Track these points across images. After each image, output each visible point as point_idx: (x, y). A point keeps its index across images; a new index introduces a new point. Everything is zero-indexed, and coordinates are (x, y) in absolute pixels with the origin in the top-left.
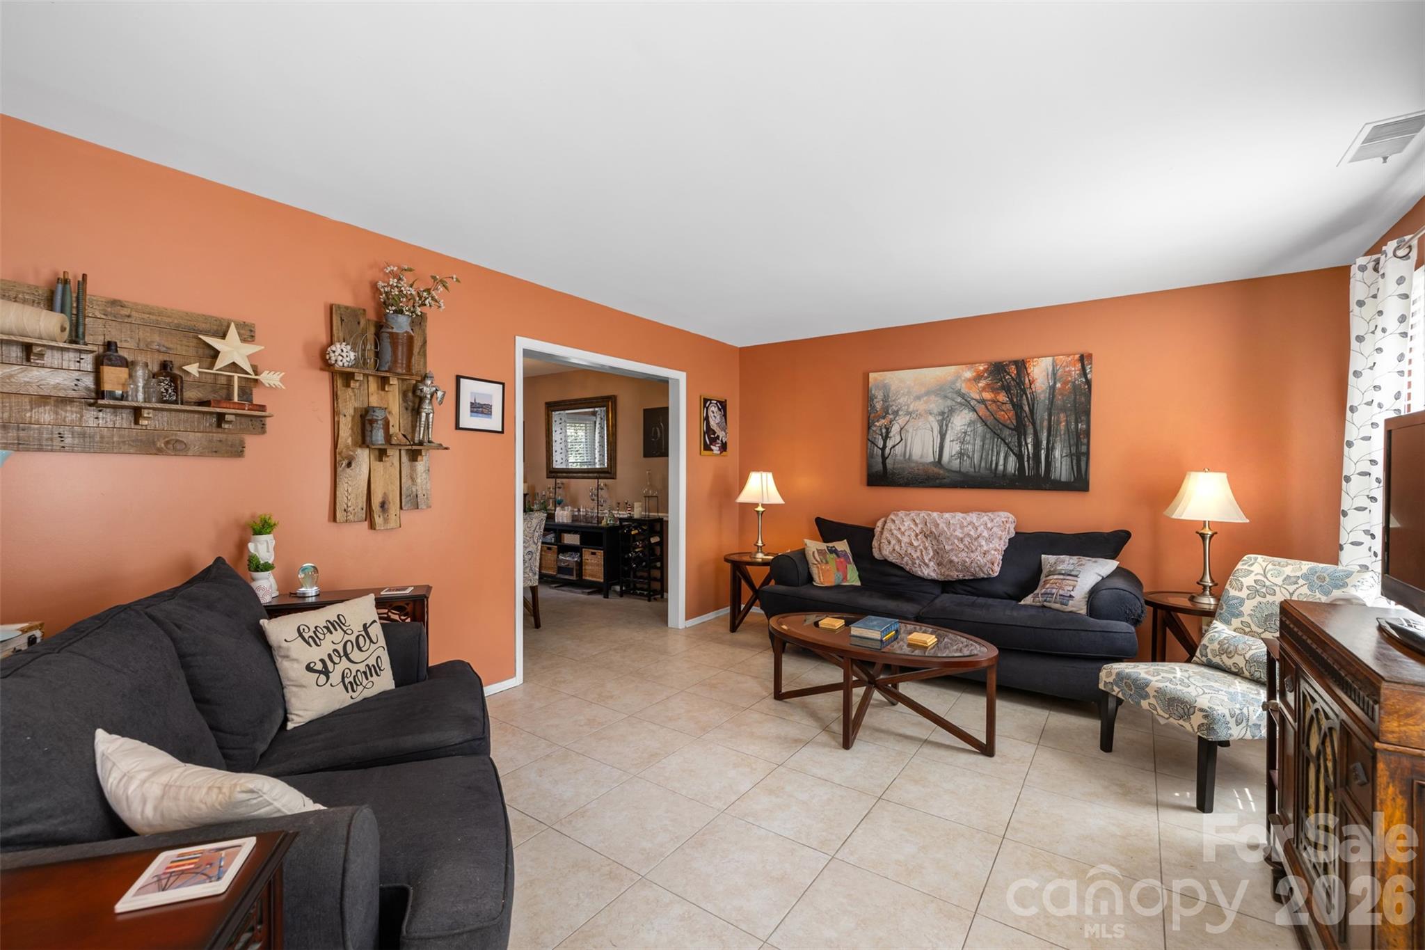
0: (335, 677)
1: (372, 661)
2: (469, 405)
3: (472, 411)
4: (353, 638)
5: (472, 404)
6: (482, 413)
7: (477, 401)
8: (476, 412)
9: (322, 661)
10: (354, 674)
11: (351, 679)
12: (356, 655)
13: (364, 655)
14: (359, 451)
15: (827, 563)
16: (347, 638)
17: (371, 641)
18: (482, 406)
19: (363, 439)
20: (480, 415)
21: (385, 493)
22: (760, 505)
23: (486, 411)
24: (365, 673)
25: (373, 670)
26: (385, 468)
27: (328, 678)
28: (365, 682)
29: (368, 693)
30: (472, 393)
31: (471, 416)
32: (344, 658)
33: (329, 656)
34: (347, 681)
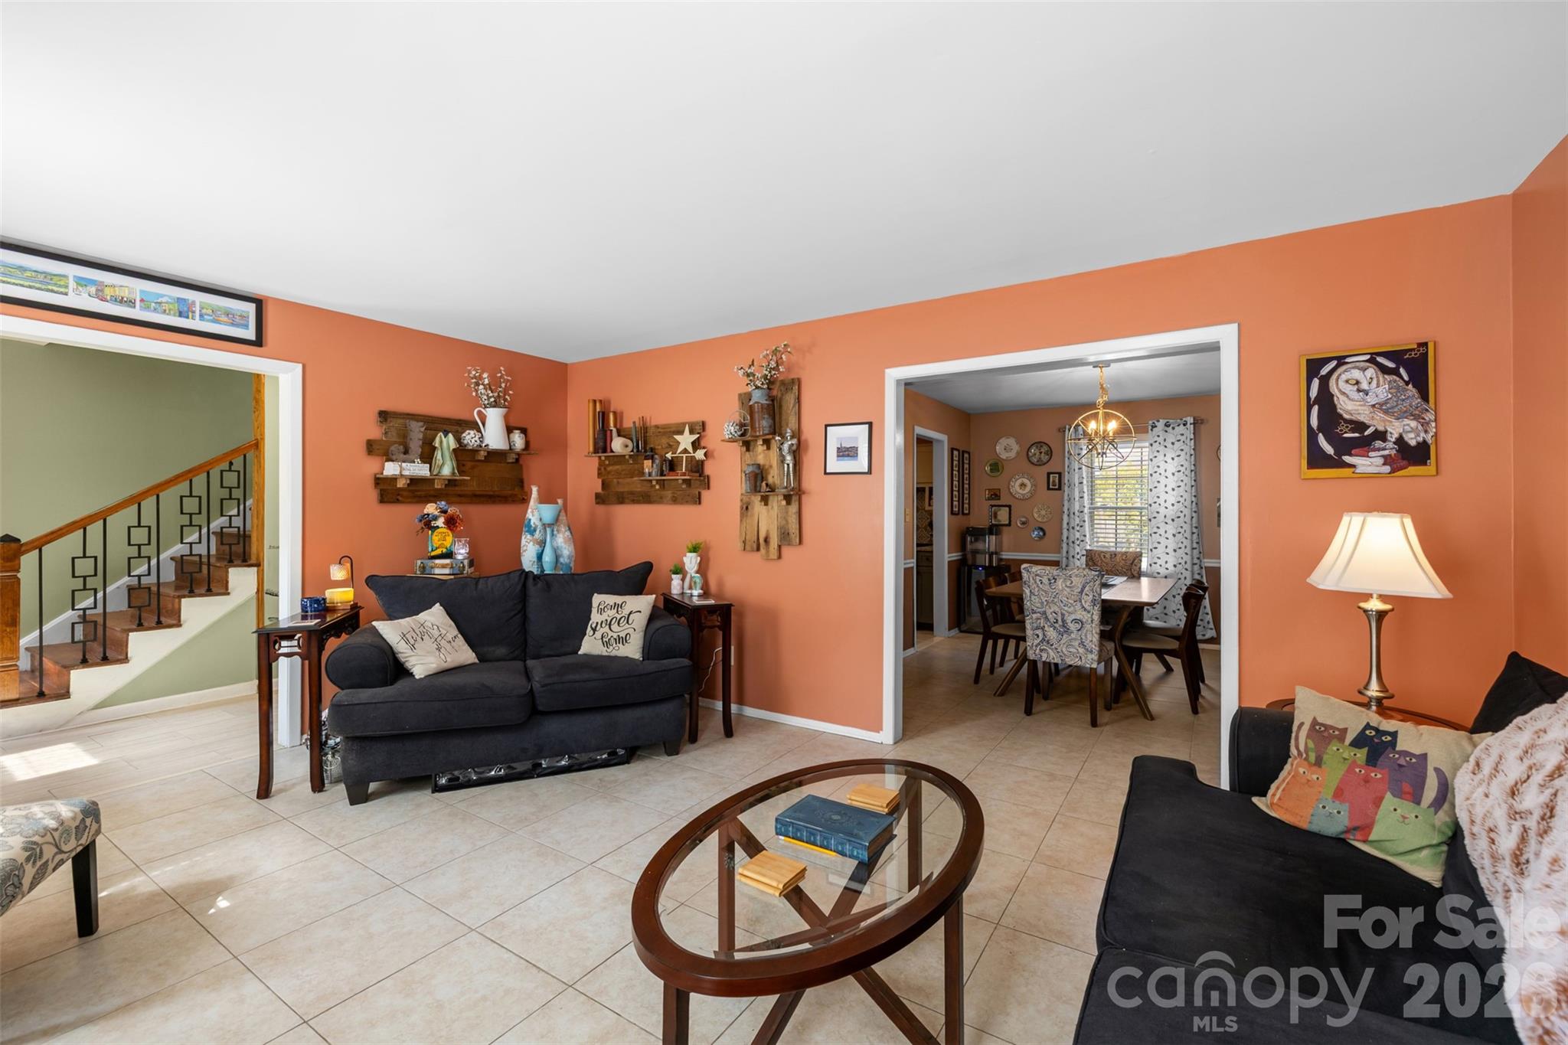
0: (598, 635)
1: (622, 635)
2: (836, 449)
3: (838, 456)
4: (619, 617)
5: (838, 448)
6: (848, 456)
7: (843, 446)
8: (843, 456)
9: (597, 623)
10: (609, 637)
11: (607, 640)
12: (615, 627)
13: (620, 629)
14: (753, 498)
15: (1319, 762)
16: (616, 615)
17: (628, 622)
18: (848, 449)
19: (755, 489)
20: (846, 458)
21: (768, 531)
22: (1375, 596)
23: (851, 454)
24: (616, 639)
25: (623, 640)
26: (768, 511)
27: (594, 633)
28: (614, 645)
29: (614, 653)
30: (838, 439)
31: (838, 460)
32: (608, 626)
33: (602, 622)
34: (604, 640)
